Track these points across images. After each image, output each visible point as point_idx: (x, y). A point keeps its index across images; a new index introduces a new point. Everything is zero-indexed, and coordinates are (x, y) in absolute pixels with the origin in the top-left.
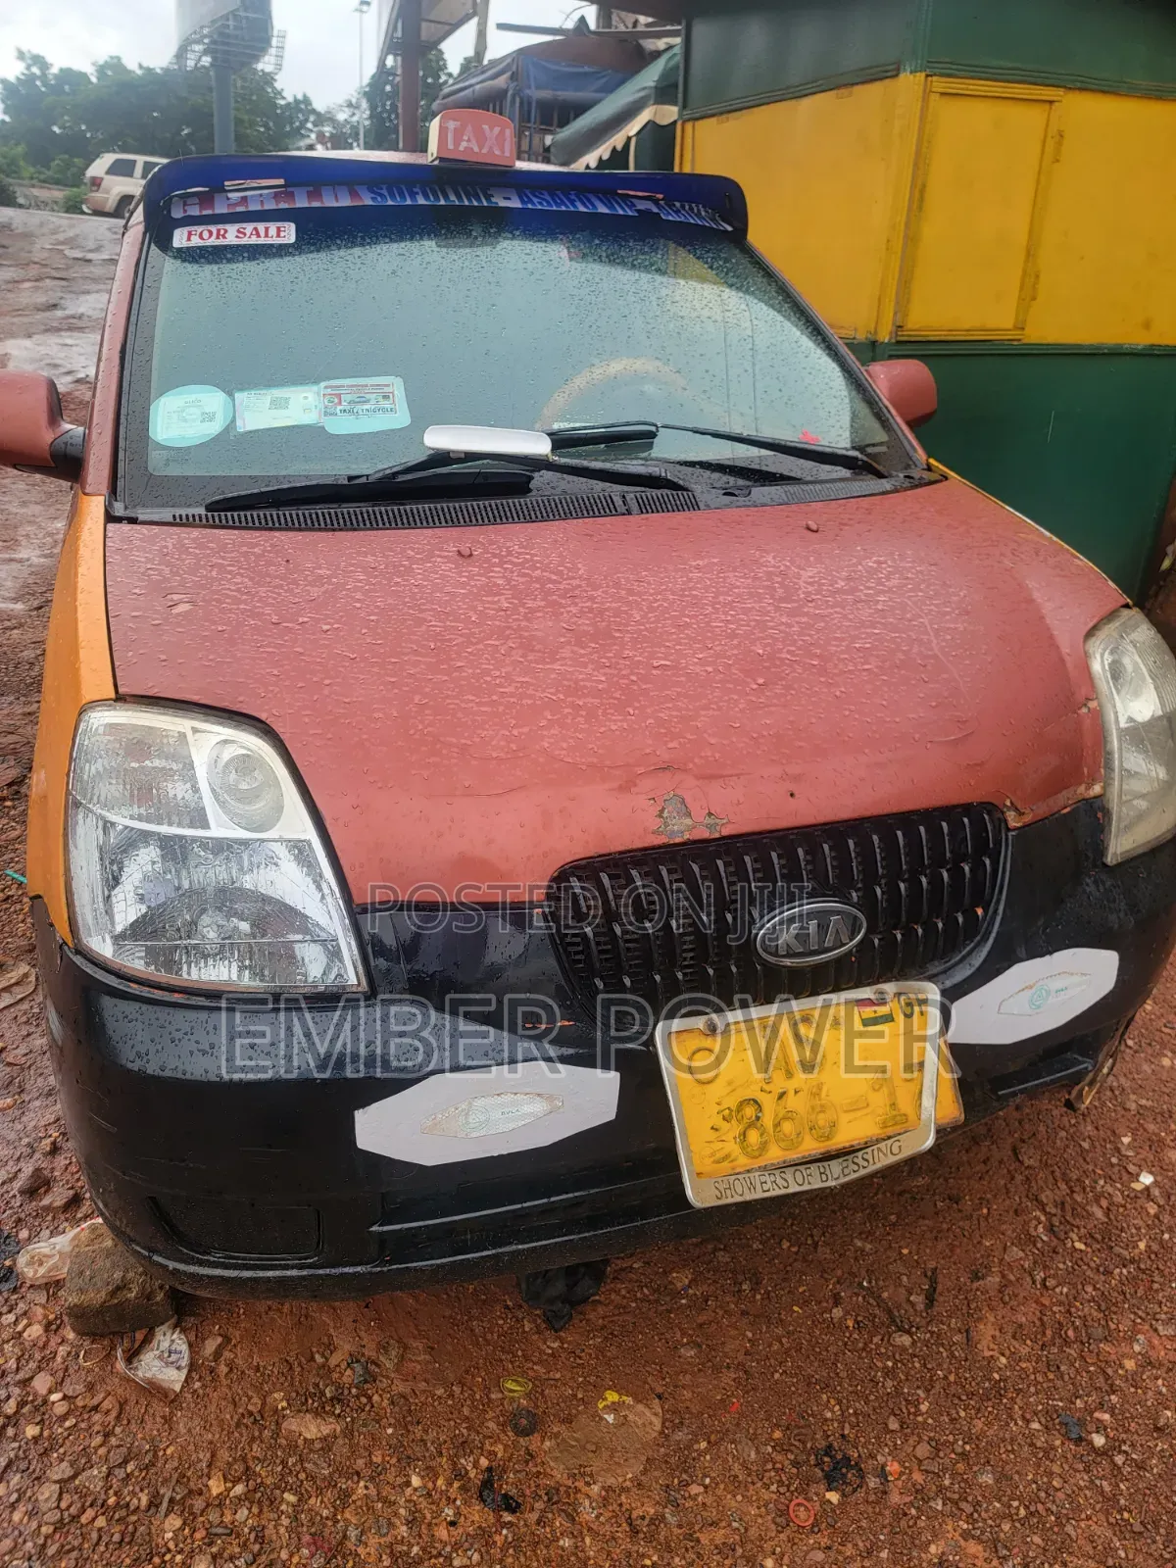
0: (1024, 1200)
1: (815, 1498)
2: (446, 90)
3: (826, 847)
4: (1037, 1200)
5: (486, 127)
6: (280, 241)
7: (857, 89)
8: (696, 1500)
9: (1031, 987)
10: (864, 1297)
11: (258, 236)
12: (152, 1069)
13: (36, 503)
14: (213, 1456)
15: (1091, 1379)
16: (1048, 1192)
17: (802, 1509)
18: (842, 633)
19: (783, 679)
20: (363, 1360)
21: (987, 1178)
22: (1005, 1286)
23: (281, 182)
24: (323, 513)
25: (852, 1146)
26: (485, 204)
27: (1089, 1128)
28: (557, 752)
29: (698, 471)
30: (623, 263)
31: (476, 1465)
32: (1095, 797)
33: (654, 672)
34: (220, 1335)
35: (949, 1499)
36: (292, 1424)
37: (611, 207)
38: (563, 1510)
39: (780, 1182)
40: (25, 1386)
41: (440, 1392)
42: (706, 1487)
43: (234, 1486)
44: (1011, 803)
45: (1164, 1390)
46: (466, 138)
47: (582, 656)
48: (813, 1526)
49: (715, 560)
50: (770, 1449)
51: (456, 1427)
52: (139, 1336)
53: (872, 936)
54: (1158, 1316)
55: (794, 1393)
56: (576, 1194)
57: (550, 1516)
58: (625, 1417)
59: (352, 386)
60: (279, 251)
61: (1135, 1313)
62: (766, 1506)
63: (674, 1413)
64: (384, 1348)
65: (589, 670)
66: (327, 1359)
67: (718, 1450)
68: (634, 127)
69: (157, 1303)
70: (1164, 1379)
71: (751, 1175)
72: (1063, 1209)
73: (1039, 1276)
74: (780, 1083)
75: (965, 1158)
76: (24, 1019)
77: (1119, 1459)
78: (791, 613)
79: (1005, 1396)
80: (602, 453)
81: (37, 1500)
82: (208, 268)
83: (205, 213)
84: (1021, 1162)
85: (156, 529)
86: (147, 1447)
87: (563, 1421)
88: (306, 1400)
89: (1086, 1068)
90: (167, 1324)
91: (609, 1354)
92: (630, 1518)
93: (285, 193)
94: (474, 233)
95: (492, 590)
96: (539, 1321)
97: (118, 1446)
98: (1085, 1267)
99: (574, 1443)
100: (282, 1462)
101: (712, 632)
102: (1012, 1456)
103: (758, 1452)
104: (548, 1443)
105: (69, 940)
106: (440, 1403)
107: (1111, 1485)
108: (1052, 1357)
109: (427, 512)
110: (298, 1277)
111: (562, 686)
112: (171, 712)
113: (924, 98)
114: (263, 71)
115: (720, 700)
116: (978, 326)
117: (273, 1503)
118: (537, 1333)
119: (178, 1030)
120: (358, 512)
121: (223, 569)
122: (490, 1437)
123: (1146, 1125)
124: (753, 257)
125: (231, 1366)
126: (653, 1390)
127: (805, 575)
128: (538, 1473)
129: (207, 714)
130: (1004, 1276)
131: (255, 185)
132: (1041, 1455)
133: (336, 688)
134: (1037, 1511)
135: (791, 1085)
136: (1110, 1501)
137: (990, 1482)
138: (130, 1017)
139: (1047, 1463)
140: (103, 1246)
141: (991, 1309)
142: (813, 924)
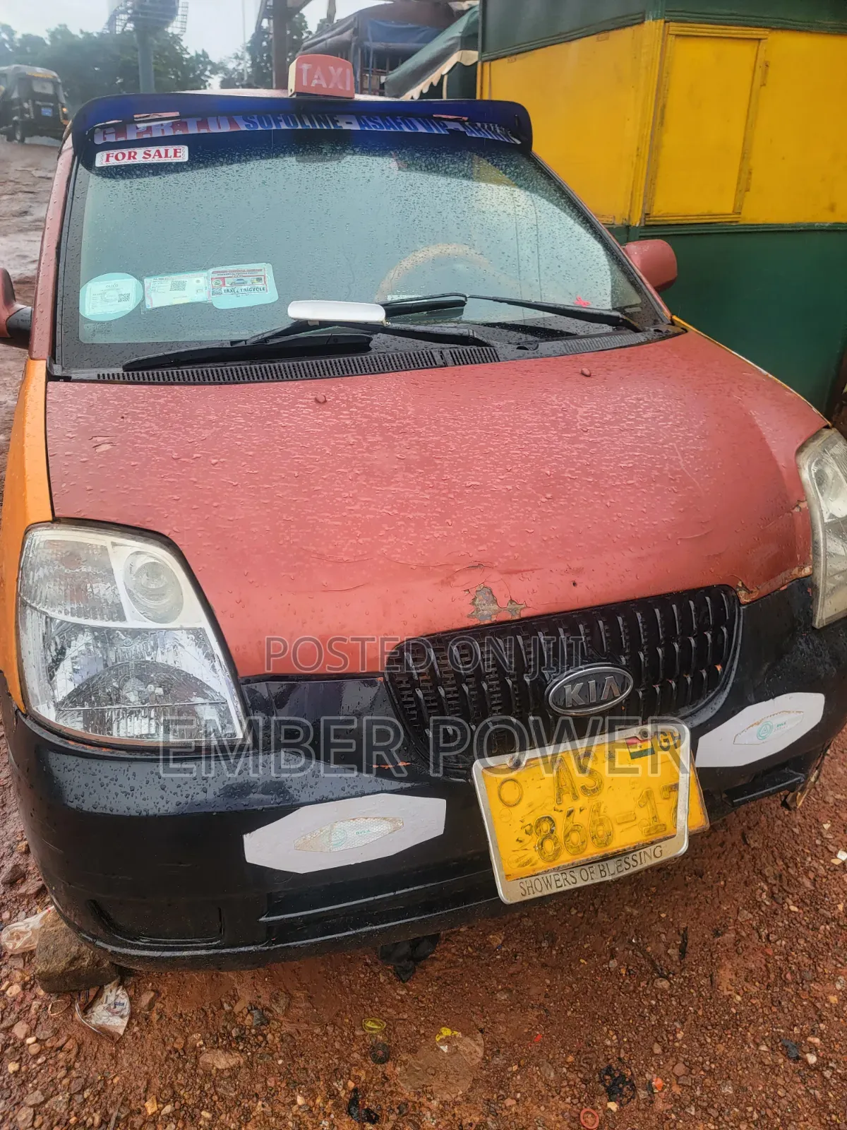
0: (751, 874)
1: (600, 1107)
2: (305, 44)
3: (601, 623)
4: (761, 874)
5: (332, 68)
6: (175, 160)
7: (612, 34)
8: (510, 1110)
9: (758, 724)
10: (633, 951)
11: (160, 156)
12: (87, 807)
13: (11, 360)
14: (149, 1083)
15: (804, 1011)
16: (769, 868)
17: (590, 1116)
18: (610, 456)
19: (565, 494)
20: (259, 1007)
21: (723, 857)
22: (739, 940)
23: (177, 114)
24: (212, 371)
25: (625, 850)
26: (333, 128)
27: (799, 818)
28: (393, 556)
29: (497, 330)
30: (437, 172)
31: (345, 1087)
32: (806, 577)
33: (467, 491)
34: (153, 990)
35: (700, 1106)
36: (207, 1058)
37: (428, 127)
38: (410, 1121)
39: (571, 879)
40: (8, 1032)
41: (317, 1031)
42: (517, 1101)
43: (164, 1107)
44: (742, 584)
46: (316, 77)
47: (411, 479)
49: (512, 401)
50: (565, 1070)
51: (330, 1058)
52: (92, 993)
53: (637, 690)
55: (582, 1026)
56: (416, 888)
57: (401, 1125)
58: (457, 1047)
59: (234, 271)
60: (177, 168)
61: (836, 960)
62: (563, 1114)
63: (492, 1043)
64: (275, 998)
65: (417, 491)
66: (233, 1007)
67: (527, 1071)
68: (445, 68)
69: (104, 968)
71: (548, 875)
72: (781, 880)
73: (764, 932)
74: (568, 803)
75: (706, 843)
77: (827, 1074)
78: (573, 441)
79: (740, 1026)
80: (423, 318)
81: (16, 1121)
82: (122, 183)
83: (120, 139)
84: (749, 845)
85: (85, 385)
86: (99, 1077)
87: (410, 1051)
88: (217, 1038)
89: (799, 780)
90: (113, 983)
91: (443, 998)
92: (461, 1125)
93: (179, 123)
94: (324, 151)
95: (343, 429)
96: (391, 975)
97: (78, 1078)
98: (798, 925)
99: (418, 1069)
100: (200, 1087)
101: (511, 458)
102: (747, 1072)
103: (556, 1073)
104: (399, 1069)
105: (22, 707)
106: (318, 1040)
107: (821, 1093)
108: (775, 995)
109: (292, 368)
110: (206, 955)
111: (396, 503)
112: (94, 530)
113: (663, 39)
114: (172, 33)
115: (518, 512)
116: (706, 212)
117: (194, 1118)
118: (389, 983)
119: (106, 777)
120: (239, 370)
121: (135, 417)
122: (355, 1065)
123: (841, 815)
124: (536, 164)
125: (161, 1014)
126: (476, 1026)
127: (581, 411)
128: (392, 1092)
129: (123, 532)
130: (738, 933)
131: (157, 117)
132: (768, 1071)
133: (222, 509)
134: (766, 1114)
135: (577, 805)
136: (822, 1105)
137: (731, 1092)
138: (69, 767)
139: (773, 1077)
140: (61, 928)
141: (729, 958)
142: (592, 683)
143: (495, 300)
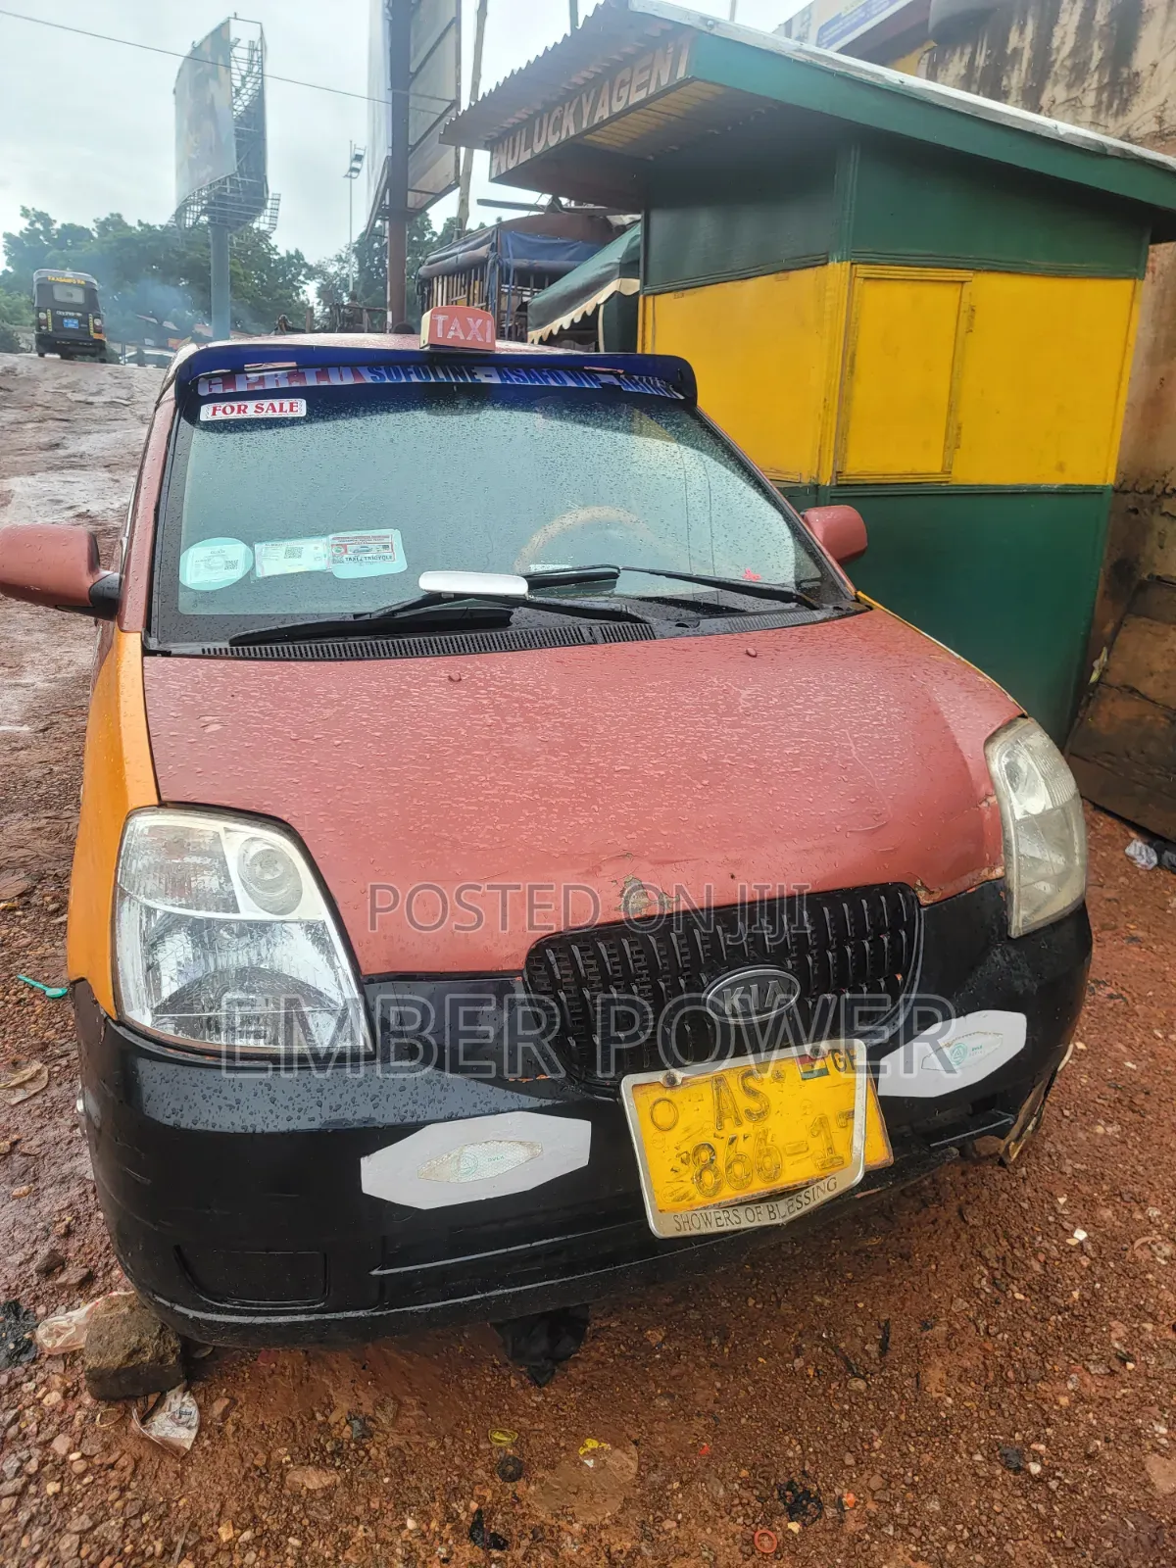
0: (969, 1256)
1: (778, 1529)
4: (981, 1256)
5: (470, 320)
6: (291, 415)
7: (793, 274)
8: (669, 1534)
10: (823, 1348)
11: (274, 411)
12: (185, 1123)
13: (40, 631)
14: (223, 1506)
15: (1029, 1414)
16: (991, 1249)
17: (766, 1538)
18: (775, 741)
19: (724, 780)
20: (361, 1417)
21: (935, 1237)
22: (952, 1334)
23: (294, 364)
24: (333, 646)
25: (795, 1186)
26: (470, 381)
27: (1028, 1190)
28: (534, 843)
29: (654, 605)
31: (466, 1508)
32: (997, 879)
33: (616, 776)
34: (227, 1397)
35: (899, 1525)
36: (296, 1476)
37: (578, 381)
38: (547, 1547)
39: (733, 1219)
40: (45, 1447)
41: (432, 1444)
42: (678, 1522)
43: (242, 1533)
44: (922, 883)
45: (1095, 1422)
46: (453, 328)
47: (555, 763)
48: (776, 1553)
49: (668, 682)
50: (737, 1486)
51: (447, 1476)
52: (152, 1399)
53: (805, 998)
54: (1089, 1357)
55: (759, 1435)
56: (556, 1239)
57: (535, 1552)
58: (605, 1461)
59: (357, 538)
60: (294, 422)
61: (1069, 1356)
62: (733, 1537)
63: (648, 1457)
64: (380, 1405)
65: (561, 775)
66: (327, 1417)
67: (690, 1488)
68: (602, 296)
69: (169, 1366)
70: (1094, 1413)
71: (707, 1212)
72: (1004, 1264)
73: (982, 1324)
74: (730, 1128)
75: (915, 1220)
76: (38, 1112)
77: (1053, 1484)
78: (732, 725)
79: (951, 1433)
80: (570, 592)
81: (58, 1549)
82: (231, 437)
83: (228, 391)
84: (967, 1223)
85: (187, 661)
86: (161, 1499)
87: (546, 1467)
88: (309, 1455)
89: (1010, 1124)
90: (178, 1388)
91: (589, 1406)
92: (609, 1552)
93: (297, 373)
95: (479, 709)
96: (524, 1378)
97: (133, 1500)
98: (1025, 1316)
99: (557, 1487)
100: (287, 1510)
101: (665, 742)
102: (957, 1485)
103: (726, 1489)
104: (533, 1488)
105: (113, 1013)
106: (433, 1454)
107: (1046, 1507)
108: (994, 1396)
109: (422, 644)
110: (306, 1322)
111: (538, 787)
112: (206, 815)
113: (850, 283)
114: (258, 229)
115: (671, 797)
116: (909, 470)
117: (279, 1547)
118: (523, 1388)
119: (208, 1088)
120: (363, 645)
121: (247, 695)
122: (479, 1483)
123: (1080, 1187)
124: (701, 422)
125: (238, 1426)
126: (629, 1437)
127: (744, 693)
128: (524, 1514)
129: (237, 817)
130: (950, 1325)
131: (271, 367)
132: (983, 1483)
133: (347, 793)
134: (979, 1533)
135: (740, 1132)
136: (1045, 1522)
137: (937, 1508)
139: (989, 1490)
140: (120, 1313)
141: (940, 1355)
142: (754, 987)
143: (653, 573)
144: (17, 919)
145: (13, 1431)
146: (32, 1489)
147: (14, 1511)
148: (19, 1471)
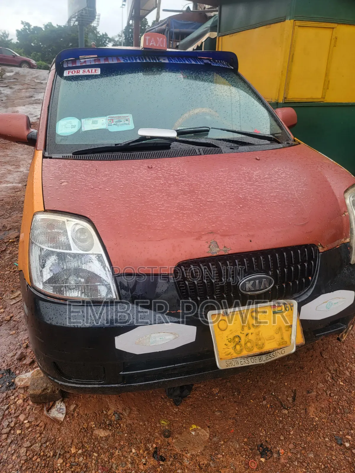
0: (324, 369)
1: (257, 460)
2: (147, 30)
3: (261, 257)
4: (328, 369)
5: (158, 38)
6: (95, 74)
7: (272, 25)
8: (220, 459)
9: (326, 302)
10: (273, 398)
11: (89, 72)
12: (54, 323)
14: (72, 441)
15: (345, 425)
16: (332, 367)
17: (253, 463)
18: (267, 191)
19: (248, 205)
20: (118, 413)
21: (312, 362)
22: (318, 395)
23: (96, 56)
24: (107, 155)
25: (269, 351)
26: (158, 61)
27: (345, 347)
28: (177, 228)
29: (222, 142)
30: (200, 79)
31: (152, 446)
32: (347, 243)
33: (208, 203)
34: (75, 404)
35: (299, 462)
36: (96, 432)
37: (196, 62)
38: (179, 461)
39: (247, 362)
40: (17, 418)
41: (141, 423)
42: (223, 456)
43: (79, 450)
44: (320, 244)
46: (152, 41)
47: (185, 198)
48: (256, 469)
49: (227, 169)
50: (243, 444)
51: (146, 435)
52: (51, 404)
53: (276, 286)
55: (251, 427)
56: (183, 364)
57: (175, 463)
58: (198, 433)
59: (117, 117)
60: (96, 77)
62: (242, 462)
63: (213, 432)
64: (124, 410)
65: (188, 202)
66: (107, 412)
67: (227, 444)
68: (204, 39)
69: (56, 394)
71: (237, 359)
72: (336, 372)
73: (329, 393)
74: (246, 331)
75: (305, 355)
76: (19, 307)
77: (354, 451)
78: (251, 185)
79: (317, 430)
80: (193, 136)
81: (20, 453)
82: (74, 82)
83: (73, 66)
84: (323, 357)
85: (57, 160)
86: (53, 438)
87: (179, 434)
88: (101, 424)
89: (344, 328)
90: (59, 400)
91: (193, 413)
92: (199, 464)
93: (97, 59)
94: (154, 71)
95: (158, 178)
96: (172, 403)
97: (44, 437)
98: (343, 390)
99: (182, 441)
100: (93, 444)
101: (226, 191)
102: (319, 449)
103: (239, 445)
104: (174, 440)
105: (30, 284)
106: (141, 427)
107: (351, 459)
108: (332, 418)
109: (139, 155)
110: (98, 387)
111: (179, 207)
112: (60, 215)
113: (293, 27)
114: (93, 26)
115: (228, 211)
116: (310, 97)
117: (90, 456)
118: (171, 406)
119: (62, 311)
120: (118, 155)
121: (77, 172)
122: (157, 438)
124: (239, 77)
125: (78, 414)
126: (207, 425)
127: (255, 173)
128: (171, 449)
129: (71, 216)
130: (317, 392)
131: (88, 57)
132: (329, 449)
133: (110, 208)
134: (327, 466)
135: (250, 332)
136: (351, 464)
137: (313, 457)
138: (48, 307)
139: (331, 451)
140: (40, 376)
141: (313, 402)
142: (257, 281)
144: (15, 245)
145: (7, 412)
146: (12, 432)
147: (6, 439)
148: (8, 426)
